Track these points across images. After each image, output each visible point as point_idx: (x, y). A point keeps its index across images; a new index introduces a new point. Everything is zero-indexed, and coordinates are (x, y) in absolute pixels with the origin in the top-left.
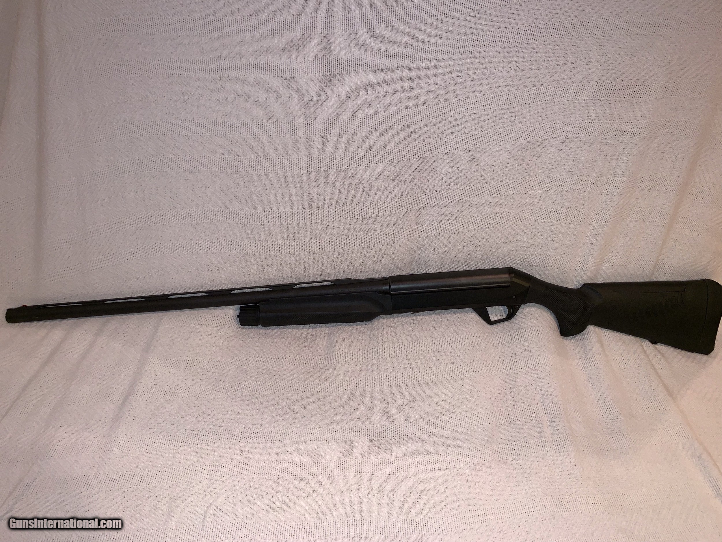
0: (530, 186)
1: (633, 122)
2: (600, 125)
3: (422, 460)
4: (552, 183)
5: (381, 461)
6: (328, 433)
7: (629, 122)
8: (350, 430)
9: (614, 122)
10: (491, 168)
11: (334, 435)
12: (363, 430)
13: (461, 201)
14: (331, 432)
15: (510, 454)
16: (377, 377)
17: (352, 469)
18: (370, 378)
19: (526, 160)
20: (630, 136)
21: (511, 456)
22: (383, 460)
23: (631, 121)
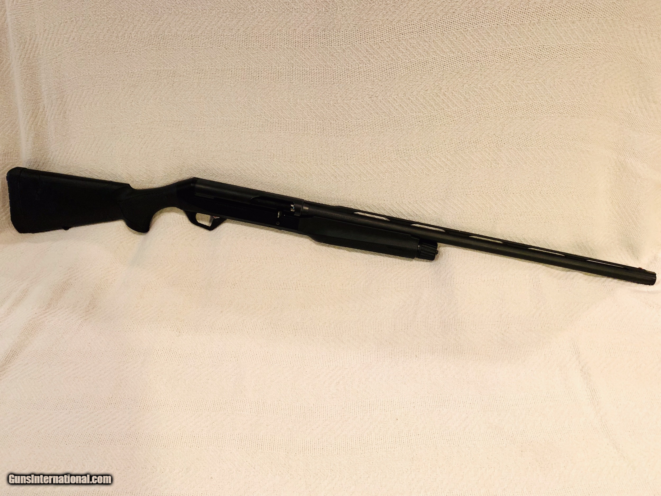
0: (448, 117)
1: (549, 45)
2: (515, 50)
3: (323, 358)
4: (470, 113)
5: (289, 355)
6: (250, 326)
7: (545, 45)
8: (269, 326)
9: (529, 45)
10: (409, 99)
11: (255, 328)
12: (279, 327)
13: (383, 130)
14: (252, 325)
15: (403, 356)
16: (299, 283)
17: (264, 359)
18: (293, 283)
19: (442, 91)
20: (547, 60)
21: (402, 358)
22: (291, 354)
23: (547, 44)
